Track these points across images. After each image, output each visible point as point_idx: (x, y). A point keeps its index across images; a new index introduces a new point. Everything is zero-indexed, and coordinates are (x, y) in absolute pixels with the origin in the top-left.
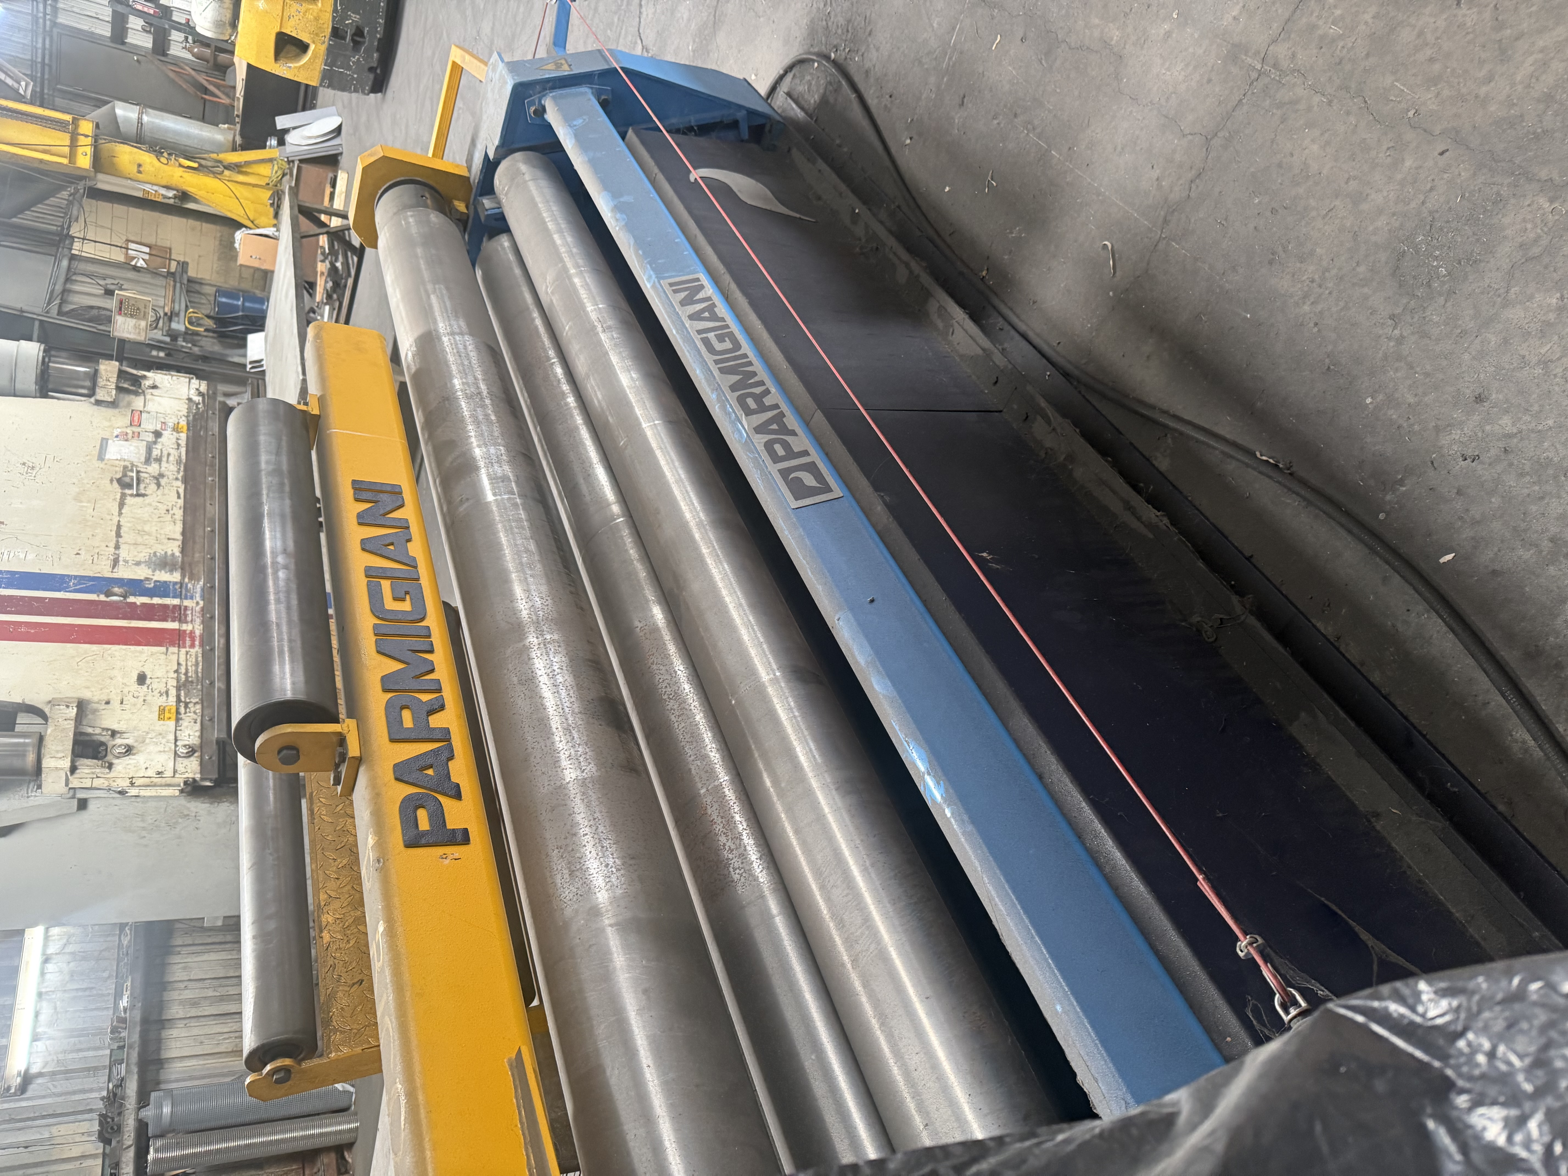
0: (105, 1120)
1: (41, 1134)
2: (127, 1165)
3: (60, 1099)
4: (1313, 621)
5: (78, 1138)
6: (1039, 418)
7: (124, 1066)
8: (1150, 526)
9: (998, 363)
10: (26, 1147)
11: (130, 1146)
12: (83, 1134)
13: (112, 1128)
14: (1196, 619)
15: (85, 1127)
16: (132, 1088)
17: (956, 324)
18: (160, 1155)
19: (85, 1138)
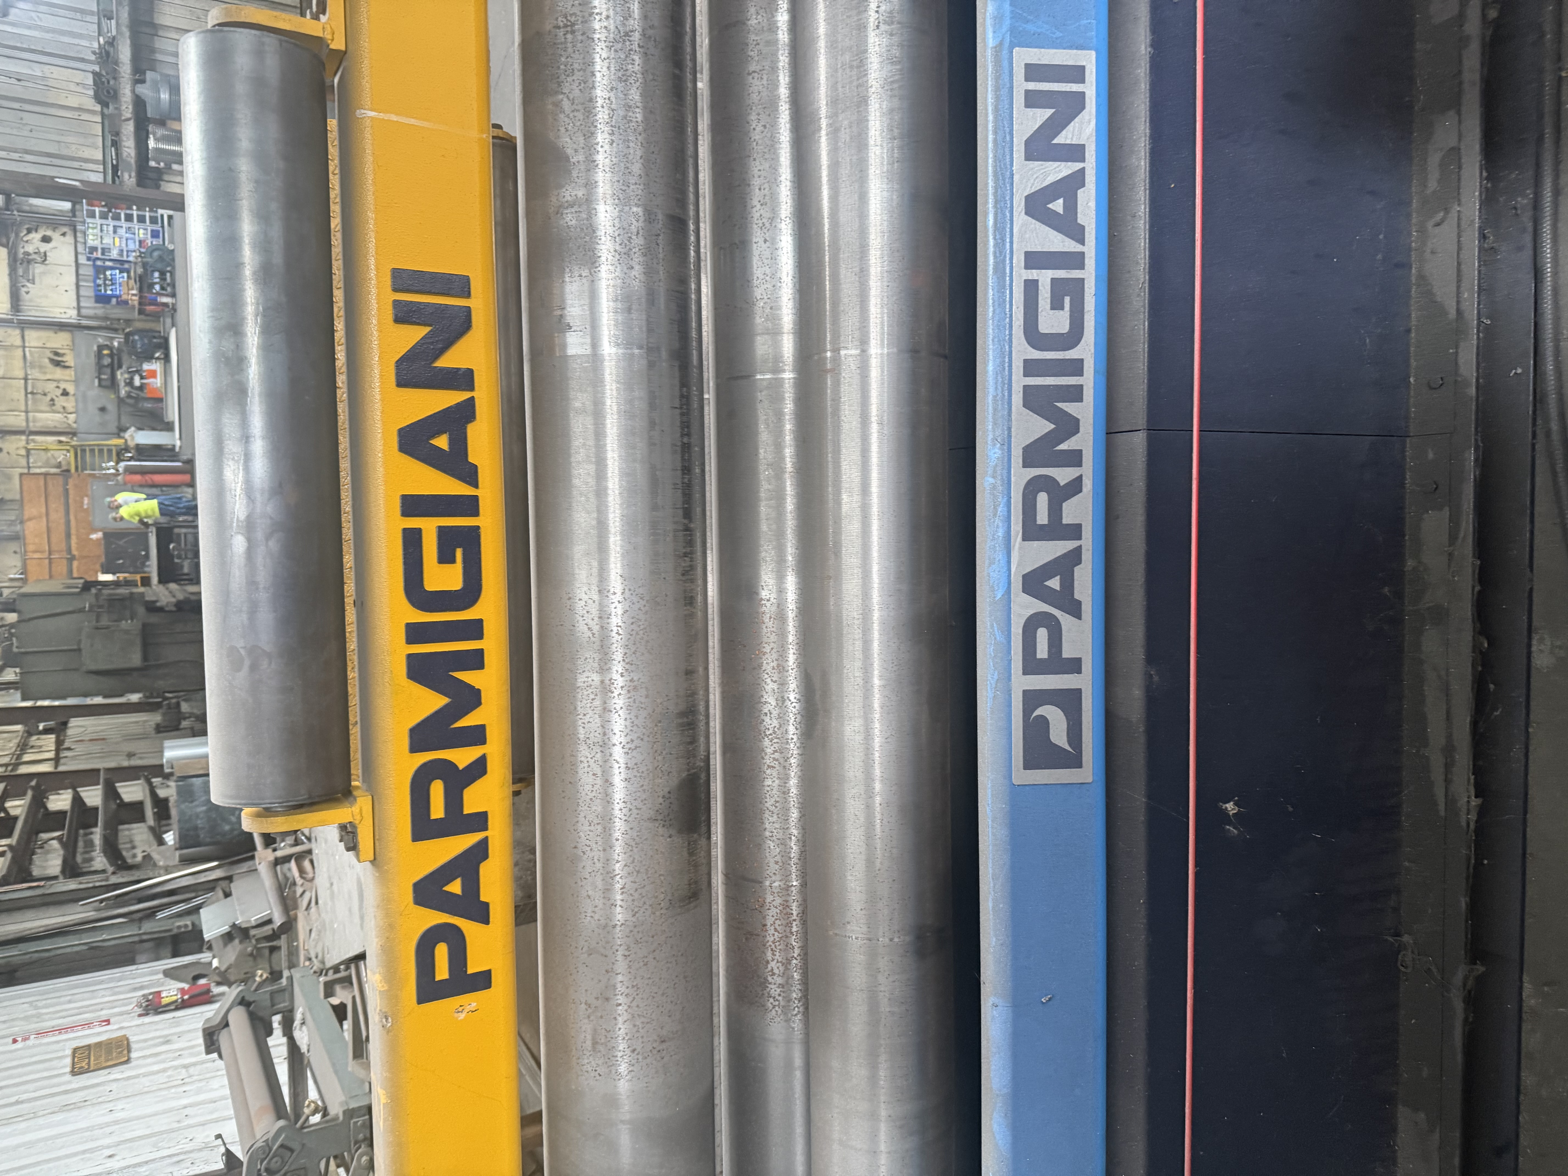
0: (100, 79)
1: (33, 70)
2: (128, 139)
3: (48, 36)
4: (1525, 978)
5: (73, 87)
6: (1446, 512)
7: (113, 22)
8: (1451, 802)
9: (1461, 361)
10: (19, 80)
11: (128, 120)
12: (78, 84)
13: (108, 92)
14: (1406, 938)
15: (79, 77)
16: (125, 54)
17: (1453, 215)
18: (161, 146)
19: (79, 89)
